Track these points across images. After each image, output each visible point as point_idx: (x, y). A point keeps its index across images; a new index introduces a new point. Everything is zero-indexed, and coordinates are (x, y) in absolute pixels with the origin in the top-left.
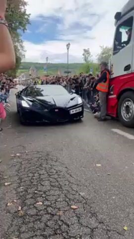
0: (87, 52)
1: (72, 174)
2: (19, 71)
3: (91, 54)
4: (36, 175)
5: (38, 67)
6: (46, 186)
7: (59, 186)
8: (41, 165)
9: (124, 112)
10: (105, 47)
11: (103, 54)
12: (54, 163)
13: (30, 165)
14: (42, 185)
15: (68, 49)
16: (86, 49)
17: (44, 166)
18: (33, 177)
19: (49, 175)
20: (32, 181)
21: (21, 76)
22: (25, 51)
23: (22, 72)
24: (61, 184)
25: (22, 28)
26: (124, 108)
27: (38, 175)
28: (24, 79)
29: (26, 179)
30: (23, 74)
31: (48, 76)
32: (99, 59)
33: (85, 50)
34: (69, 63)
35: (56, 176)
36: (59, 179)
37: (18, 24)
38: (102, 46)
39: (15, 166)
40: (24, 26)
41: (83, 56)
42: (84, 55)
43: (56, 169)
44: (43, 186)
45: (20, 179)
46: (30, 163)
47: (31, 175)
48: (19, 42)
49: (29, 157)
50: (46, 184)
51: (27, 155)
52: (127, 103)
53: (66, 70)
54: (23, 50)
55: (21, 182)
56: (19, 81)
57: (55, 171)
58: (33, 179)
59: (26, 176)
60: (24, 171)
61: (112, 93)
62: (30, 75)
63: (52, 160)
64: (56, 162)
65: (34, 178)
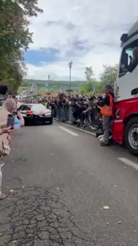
0: (89, 70)
1: (76, 221)
2: (21, 88)
3: (94, 73)
4: (32, 222)
5: (40, 84)
6: (44, 240)
7: (60, 241)
8: (39, 207)
9: (132, 139)
10: (108, 66)
11: (106, 73)
12: (54, 205)
13: (26, 206)
14: (39, 238)
15: (70, 67)
16: (89, 67)
17: (42, 208)
18: (28, 224)
19: (48, 222)
20: (27, 231)
21: (22, 94)
22: (27, 69)
23: (24, 89)
24: (62, 236)
25: (24, 47)
26: (131, 135)
27: (35, 222)
28: (25, 96)
29: (20, 228)
30: (24, 91)
31: (49, 94)
32: (101, 78)
33: (87, 68)
34: (71, 80)
35: (57, 225)
36: (60, 229)
37: (20, 42)
38: (105, 65)
39: (8, 207)
40: (26, 45)
41: (85, 75)
42: (86, 73)
43: (57, 213)
44: (41, 239)
45: (14, 228)
46: (26, 204)
47: (26, 222)
48: (21, 60)
49: (26, 194)
50: (44, 237)
51: (23, 191)
52: (135, 129)
53: (68, 88)
54: (24, 68)
55: (14, 233)
56: (20, 98)
57: (55, 217)
58: (29, 228)
59: (21, 223)
60: (19, 216)
61: (118, 117)
62: (31, 93)
63: (52, 199)
64: (56, 202)
65: (30, 226)
